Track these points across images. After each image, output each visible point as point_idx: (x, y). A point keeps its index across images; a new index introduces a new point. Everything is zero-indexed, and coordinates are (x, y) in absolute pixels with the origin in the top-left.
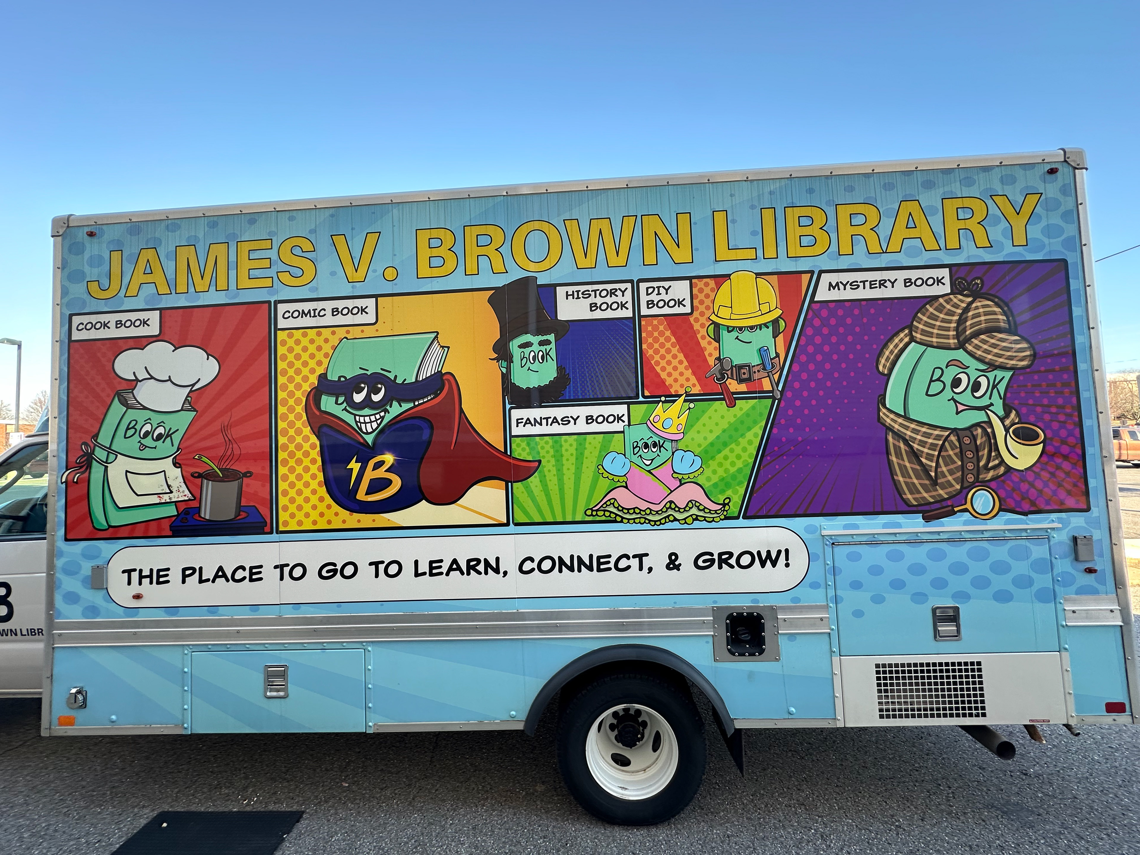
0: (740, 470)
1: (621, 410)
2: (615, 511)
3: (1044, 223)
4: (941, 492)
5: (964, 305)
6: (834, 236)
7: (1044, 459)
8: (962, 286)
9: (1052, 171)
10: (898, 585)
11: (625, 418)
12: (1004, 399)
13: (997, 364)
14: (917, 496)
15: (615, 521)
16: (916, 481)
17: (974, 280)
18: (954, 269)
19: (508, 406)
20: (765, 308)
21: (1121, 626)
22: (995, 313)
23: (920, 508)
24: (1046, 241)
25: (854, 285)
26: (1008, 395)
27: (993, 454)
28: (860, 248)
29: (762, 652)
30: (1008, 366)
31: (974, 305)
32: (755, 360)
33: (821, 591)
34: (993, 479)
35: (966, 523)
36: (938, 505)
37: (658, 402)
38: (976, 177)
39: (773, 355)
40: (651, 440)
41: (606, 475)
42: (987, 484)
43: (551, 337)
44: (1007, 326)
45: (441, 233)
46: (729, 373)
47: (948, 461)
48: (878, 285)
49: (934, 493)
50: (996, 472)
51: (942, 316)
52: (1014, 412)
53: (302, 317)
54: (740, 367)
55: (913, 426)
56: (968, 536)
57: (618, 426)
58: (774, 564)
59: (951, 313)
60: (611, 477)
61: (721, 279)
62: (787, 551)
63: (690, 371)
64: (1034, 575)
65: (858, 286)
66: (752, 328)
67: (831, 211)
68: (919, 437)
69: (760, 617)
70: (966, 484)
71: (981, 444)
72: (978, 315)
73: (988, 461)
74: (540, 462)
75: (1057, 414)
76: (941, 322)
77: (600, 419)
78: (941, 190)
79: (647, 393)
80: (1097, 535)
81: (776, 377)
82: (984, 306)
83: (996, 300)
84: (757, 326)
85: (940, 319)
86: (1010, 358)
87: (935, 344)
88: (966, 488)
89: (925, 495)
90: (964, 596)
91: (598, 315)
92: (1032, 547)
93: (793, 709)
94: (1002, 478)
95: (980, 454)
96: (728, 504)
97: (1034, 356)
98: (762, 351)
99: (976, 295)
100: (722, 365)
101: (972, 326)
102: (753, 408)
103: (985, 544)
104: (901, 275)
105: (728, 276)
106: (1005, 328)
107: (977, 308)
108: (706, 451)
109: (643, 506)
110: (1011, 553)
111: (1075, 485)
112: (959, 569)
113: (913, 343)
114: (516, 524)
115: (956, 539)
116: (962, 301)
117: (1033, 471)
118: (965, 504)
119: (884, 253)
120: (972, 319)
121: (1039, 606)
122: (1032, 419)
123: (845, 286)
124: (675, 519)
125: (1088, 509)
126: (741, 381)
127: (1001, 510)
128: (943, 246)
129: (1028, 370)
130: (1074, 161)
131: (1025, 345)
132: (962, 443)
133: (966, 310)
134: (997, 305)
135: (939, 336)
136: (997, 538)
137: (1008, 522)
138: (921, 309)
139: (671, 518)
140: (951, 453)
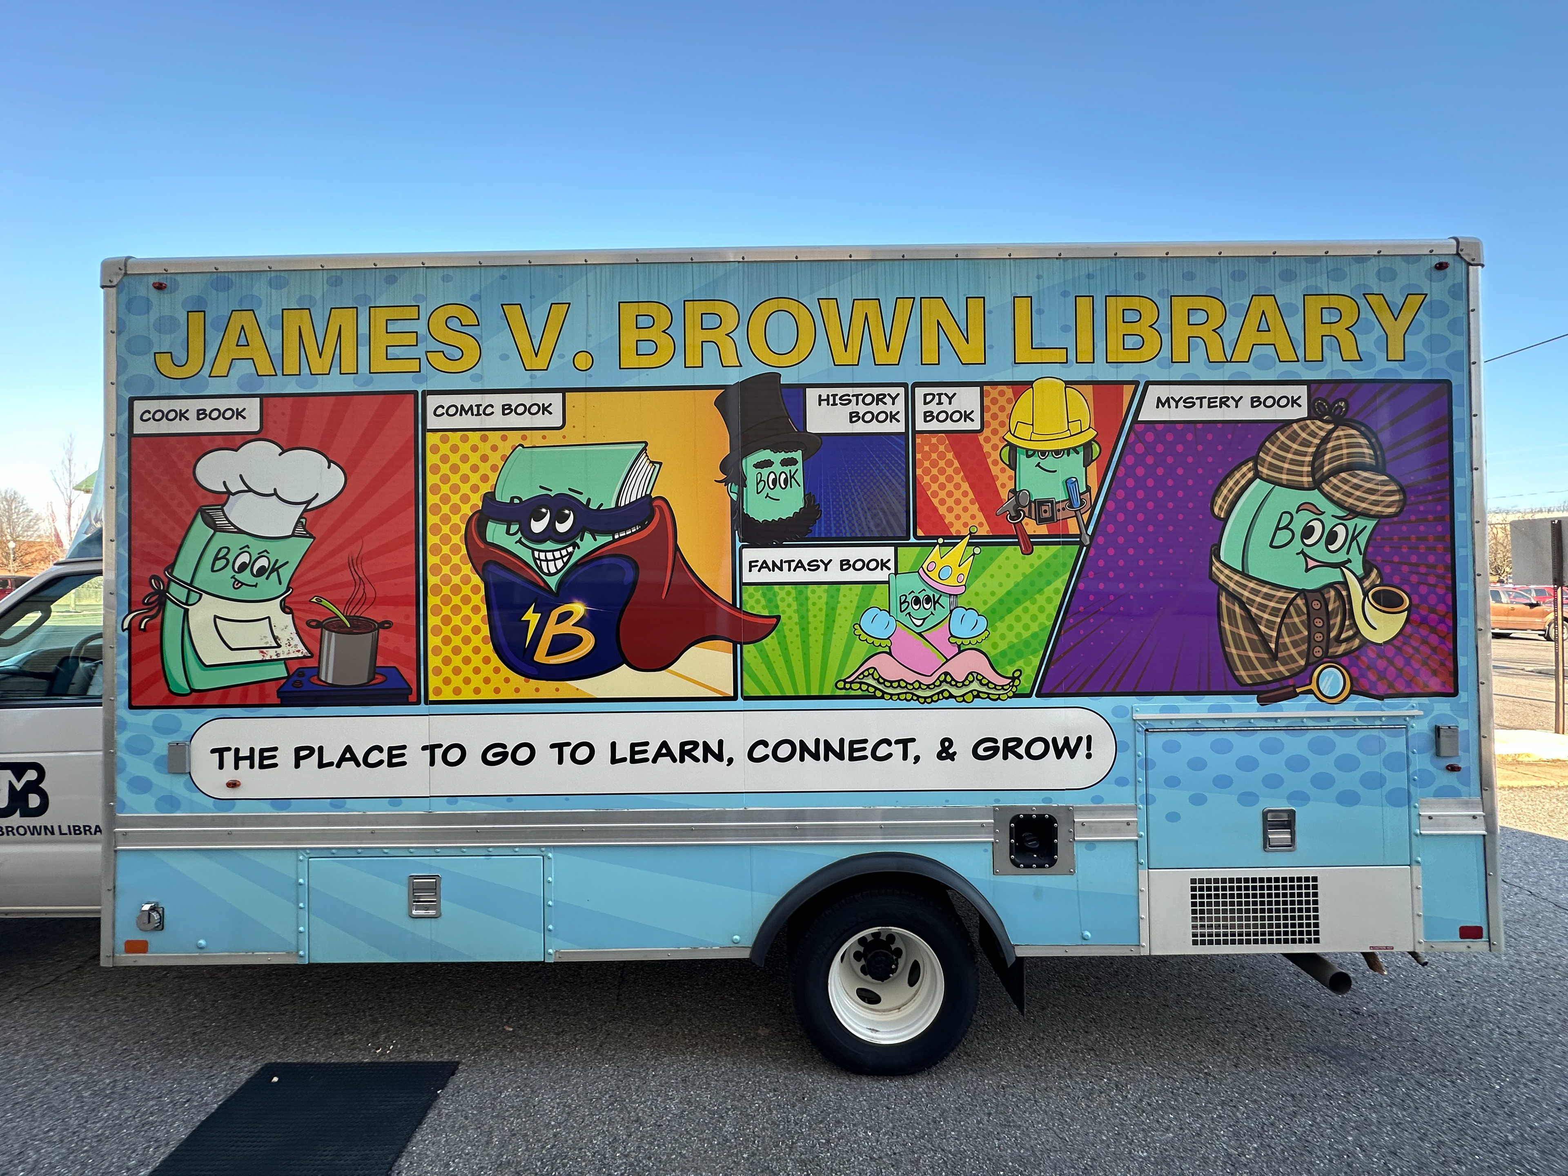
0: (1035, 636)
1: (886, 553)
2: (874, 683)
3: (1426, 333)
4: (1282, 668)
5: (1323, 434)
6: (1166, 337)
8: (1322, 408)
9: (1441, 266)
10: (1223, 782)
11: (891, 565)
12: (1364, 554)
13: (1359, 510)
14: (1253, 673)
15: (874, 697)
16: (1251, 654)
17: (1337, 402)
18: (1313, 386)
19: (739, 545)
20: (1075, 428)
21: (1484, 836)
22: (1359, 445)
23: (1255, 688)
24: (1427, 355)
25: (1189, 403)
26: (1370, 549)
27: (1347, 623)
28: (1199, 355)
29: (1052, 863)
30: (1372, 513)
31: (1335, 434)
32: (1060, 495)
33: (1129, 789)
34: (1345, 654)
35: (1309, 708)
36: (1276, 685)
37: (934, 545)
38: (1347, 269)
39: (1083, 489)
40: (924, 594)
41: (864, 637)
42: (1337, 660)
43: (798, 455)
44: (1373, 462)
45: (652, 309)
46: (1026, 510)
47: (1293, 630)
48: (1218, 404)
49: (1273, 670)
50: (1349, 646)
51: (1295, 446)
52: (1375, 571)
53: (461, 415)
54: (1041, 503)
55: (1251, 585)
56: (1311, 723)
57: (881, 575)
58: (1073, 754)
59: (1306, 443)
60: (870, 640)
62: (1089, 738)
63: (977, 506)
64: (1385, 772)
65: (1194, 404)
66: (1057, 452)
67: (1164, 304)
68: (1258, 599)
69: (1052, 820)
70: (1312, 659)
71: (1333, 609)
72: (1339, 447)
73: (1341, 632)
74: (778, 618)
75: (1427, 574)
76: (1294, 454)
77: (859, 565)
78: (1303, 284)
79: (920, 533)
80: (1464, 725)
81: (1086, 517)
82: (1347, 436)
83: (1363, 429)
84: (1064, 450)
85: (1292, 450)
86: (1376, 503)
87: (1285, 482)
88: (1312, 664)
89: (1262, 672)
90: (1301, 797)
91: (860, 427)
92: (1386, 738)
93: (1088, 933)
94: (1356, 653)
95: (1332, 622)
96: (1018, 678)
97: (1404, 502)
98: (1070, 484)
99: (1339, 421)
100: (1017, 499)
101: (1332, 460)
102: (1055, 556)
103: (1330, 734)
104: (1249, 391)
105: (1030, 384)
106: (1371, 465)
107: (1338, 438)
108: (993, 611)
109: (911, 677)
110: (1361, 746)
111: (1442, 664)
112: (1297, 764)
113: (1258, 480)
114: (746, 698)
115: (1295, 728)
116: (1320, 428)
117: (1394, 646)
118: (1310, 684)
119: (1227, 362)
120: (1332, 451)
121: (1389, 810)
122: (1396, 580)
123: (1177, 402)
124: (951, 696)
125: (1455, 694)
126: (1040, 521)
127: (1352, 692)
128: (1301, 356)
129: (1395, 519)
130: (1468, 255)
131: (1393, 487)
132: (1311, 609)
133: (1325, 440)
134: (1363, 435)
135: (1290, 472)
136: (1346, 728)
137: (1360, 707)
138: (1270, 437)
139: (946, 694)
140: (1296, 620)
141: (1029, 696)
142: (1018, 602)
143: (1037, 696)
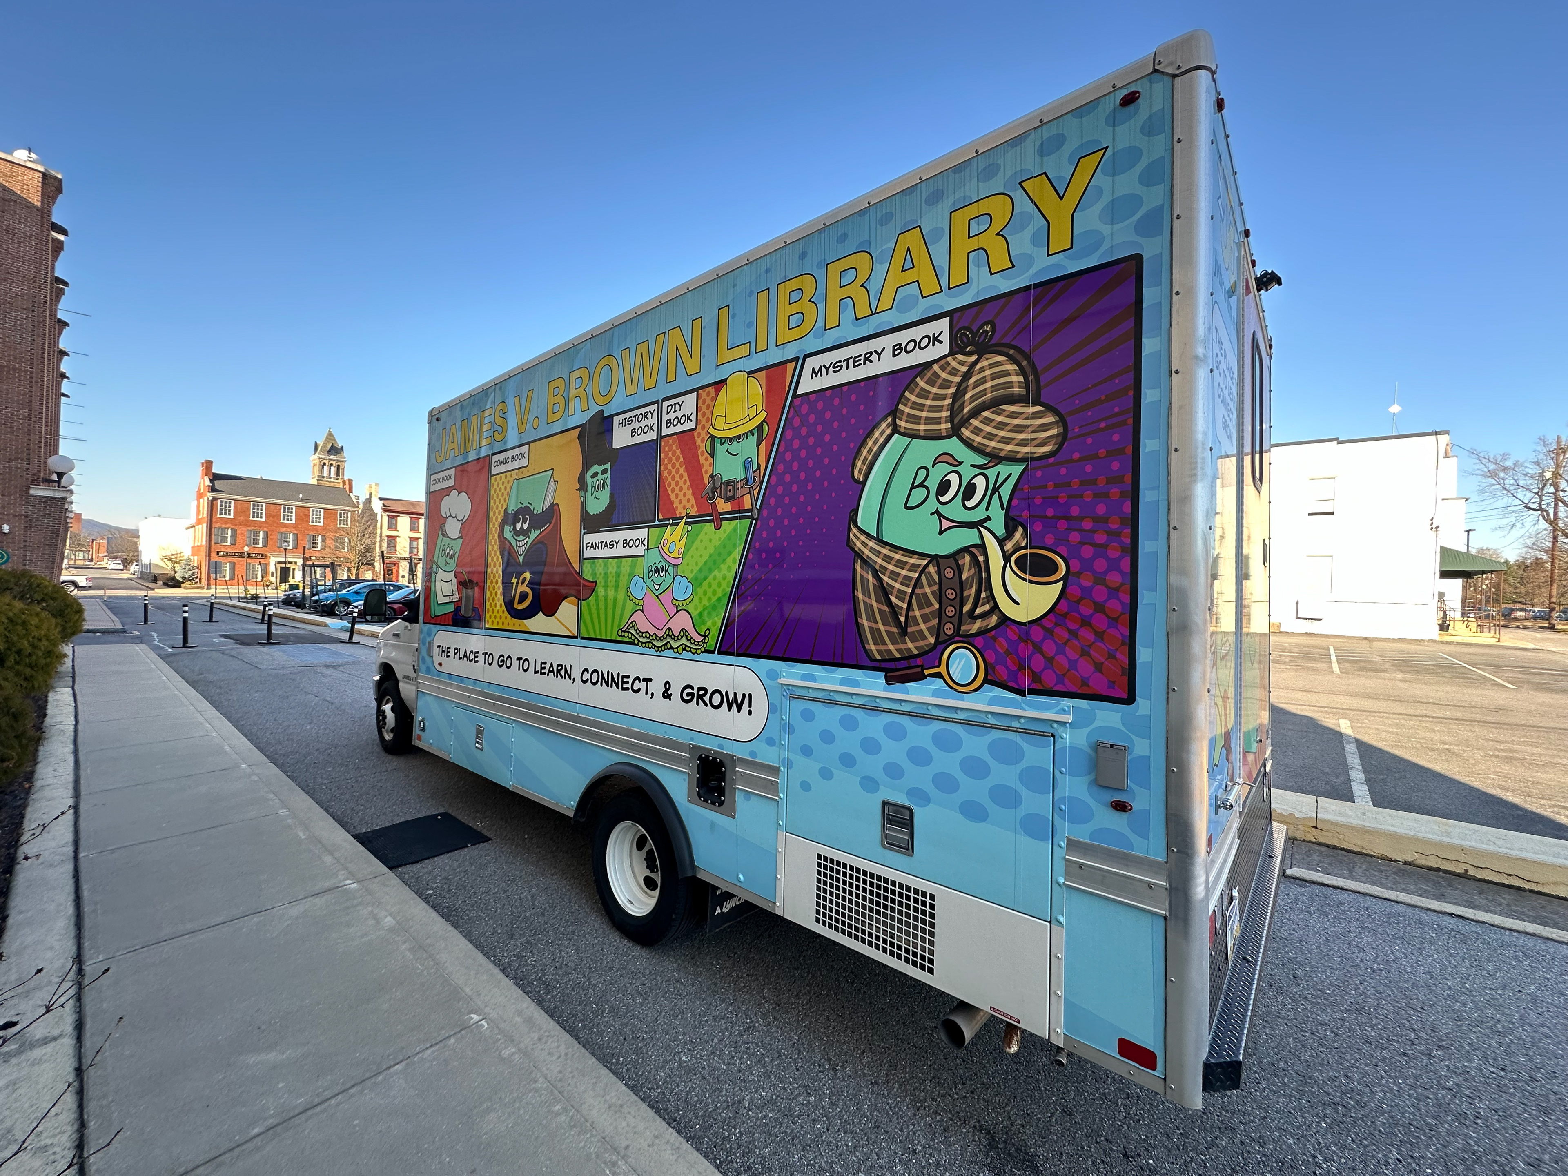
0: (719, 599)
1: (642, 533)
2: (634, 633)
3: (1106, 199)
4: (910, 645)
5: (964, 369)
6: (821, 307)
7: (1063, 607)
8: (965, 340)
9: (1130, 99)
10: (848, 761)
11: (645, 542)
12: (1008, 509)
13: (1002, 454)
14: (882, 647)
16: (881, 627)
17: (982, 326)
18: (956, 316)
19: (583, 532)
20: (752, 413)
21: (1165, 918)
22: (1007, 374)
23: (883, 665)
24: (1106, 229)
25: (837, 367)
26: (1015, 502)
27: (983, 595)
28: (848, 315)
29: (721, 804)
30: (1019, 456)
31: (978, 366)
32: (740, 475)
33: (775, 749)
35: (936, 693)
36: (904, 664)
37: (666, 525)
38: (1001, 162)
39: (755, 467)
41: (631, 598)
42: (971, 640)
43: (608, 466)
44: (1023, 391)
45: (559, 382)
46: (718, 490)
47: (924, 602)
48: (862, 362)
49: (902, 646)
50: (985, 623)
51: (934, 390)
52: (1020, 529)
53: (501, 465)
54: (727, 483)
55: (885, 551)
56: (937, 712)
57: (640, 551)
58: (739, 709)
59: (946, 384)
60: (634, 600)
61: (720, 384)
62: (750, 695)
63: (691, 491)
64: (1023, 791)
65: (841, 366)
66: (739, 437)
67: (820, 275)
68: (891, 567)
69: (722, 764)
70: (942, 638)
71: (967, 578)
72: (983, 381)
73: (975, 605)
74: (596, 582)
75: (1093, 531)
76: (934, 399)
77: (631, 543)
78: (951, 200)
79: (661, 517)
80: (1140, 747)
81: (756, 492)
82: (991, 366)
85: (931, 396)
86: (1024, 443)
87: (922, 434)
88: (942, 644)
90: (925, 799)
91: (638, 440)
92: (1025, 746)
93: (741, 876)
95: (965, 594)
96: (707, 636)
97: (1063, 438)
98: (747, 463)
99: (982, 351)
100: (713, 483)
102: (734, 530)
103: (957, 729)
104: (888, 342)
105: (723, 382)
106: (1020, 395)
107: (982, 370)
108: (696, 579)
109: (652, 631)
110: (992, 748)
111: (1111, 656)
112: (919, 757)
113: (896, 435)
114: (583, 638)
115: (920, 715)
117: (1044, 628)
118: (939, 666)
119: (873, 314)
120: (974, 388)
121: (1024, 840)
122: (1049, 540)
123: (827, 369)
124: (671, 648)
125: (1130, 699)
126: (727, 499)
127: (986, 681)
128: (944, 285)
130: (1171, 64)
131: (1050, 419)
132: (943, 577)
133: (967, 376)
134: (1012, 360)
135: (929, 421)
136: (975, 724)
137: (993, 701)
138: (910, 385)
139: (669, 646)
140: (928, 590)
141: (713, 652)
142: (710, 571)
143: (719, 653)
